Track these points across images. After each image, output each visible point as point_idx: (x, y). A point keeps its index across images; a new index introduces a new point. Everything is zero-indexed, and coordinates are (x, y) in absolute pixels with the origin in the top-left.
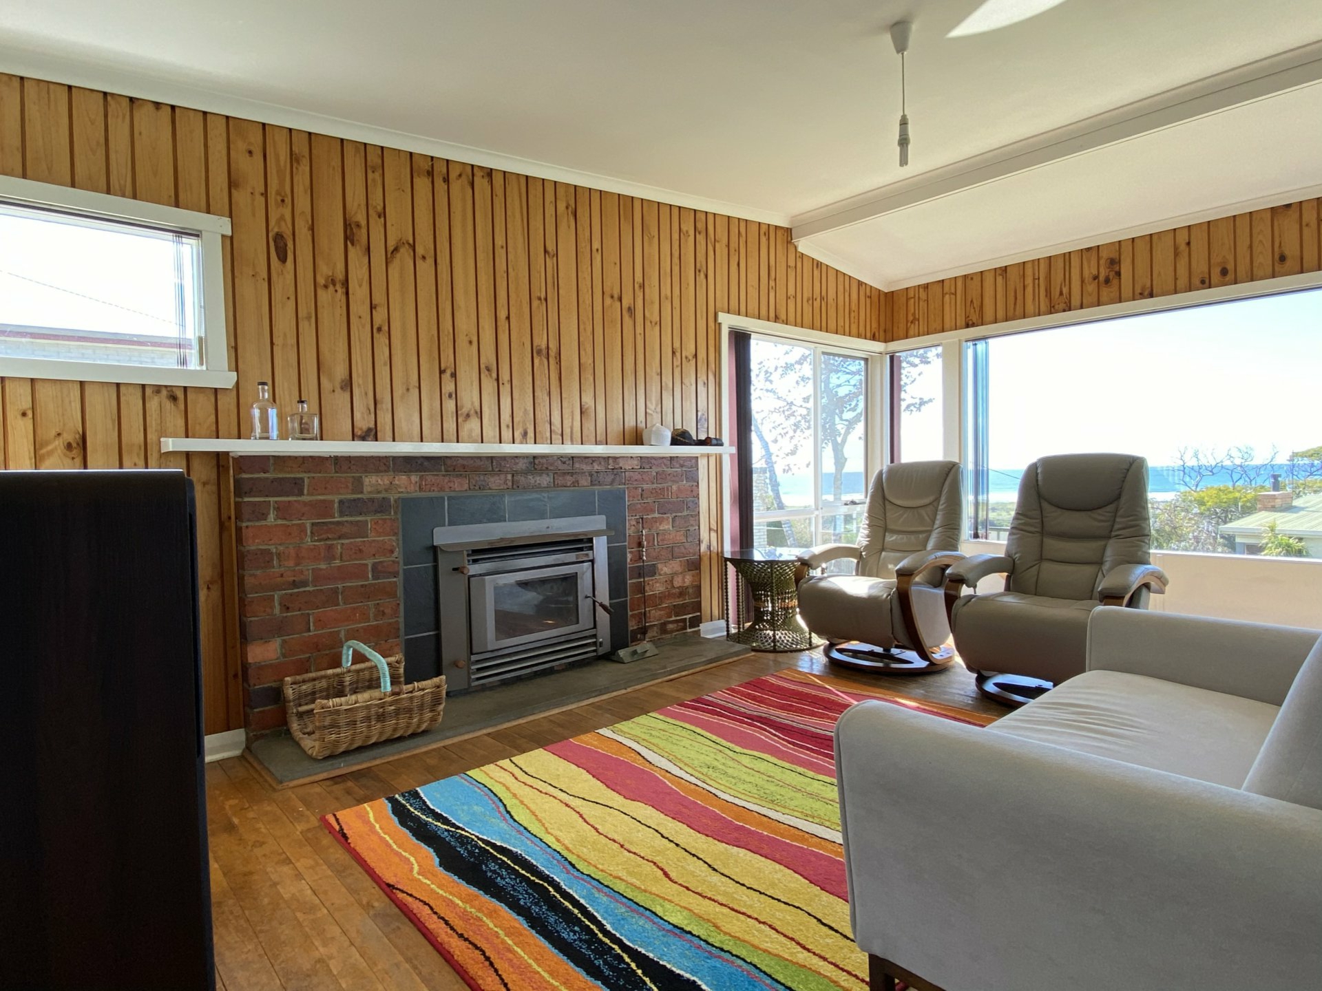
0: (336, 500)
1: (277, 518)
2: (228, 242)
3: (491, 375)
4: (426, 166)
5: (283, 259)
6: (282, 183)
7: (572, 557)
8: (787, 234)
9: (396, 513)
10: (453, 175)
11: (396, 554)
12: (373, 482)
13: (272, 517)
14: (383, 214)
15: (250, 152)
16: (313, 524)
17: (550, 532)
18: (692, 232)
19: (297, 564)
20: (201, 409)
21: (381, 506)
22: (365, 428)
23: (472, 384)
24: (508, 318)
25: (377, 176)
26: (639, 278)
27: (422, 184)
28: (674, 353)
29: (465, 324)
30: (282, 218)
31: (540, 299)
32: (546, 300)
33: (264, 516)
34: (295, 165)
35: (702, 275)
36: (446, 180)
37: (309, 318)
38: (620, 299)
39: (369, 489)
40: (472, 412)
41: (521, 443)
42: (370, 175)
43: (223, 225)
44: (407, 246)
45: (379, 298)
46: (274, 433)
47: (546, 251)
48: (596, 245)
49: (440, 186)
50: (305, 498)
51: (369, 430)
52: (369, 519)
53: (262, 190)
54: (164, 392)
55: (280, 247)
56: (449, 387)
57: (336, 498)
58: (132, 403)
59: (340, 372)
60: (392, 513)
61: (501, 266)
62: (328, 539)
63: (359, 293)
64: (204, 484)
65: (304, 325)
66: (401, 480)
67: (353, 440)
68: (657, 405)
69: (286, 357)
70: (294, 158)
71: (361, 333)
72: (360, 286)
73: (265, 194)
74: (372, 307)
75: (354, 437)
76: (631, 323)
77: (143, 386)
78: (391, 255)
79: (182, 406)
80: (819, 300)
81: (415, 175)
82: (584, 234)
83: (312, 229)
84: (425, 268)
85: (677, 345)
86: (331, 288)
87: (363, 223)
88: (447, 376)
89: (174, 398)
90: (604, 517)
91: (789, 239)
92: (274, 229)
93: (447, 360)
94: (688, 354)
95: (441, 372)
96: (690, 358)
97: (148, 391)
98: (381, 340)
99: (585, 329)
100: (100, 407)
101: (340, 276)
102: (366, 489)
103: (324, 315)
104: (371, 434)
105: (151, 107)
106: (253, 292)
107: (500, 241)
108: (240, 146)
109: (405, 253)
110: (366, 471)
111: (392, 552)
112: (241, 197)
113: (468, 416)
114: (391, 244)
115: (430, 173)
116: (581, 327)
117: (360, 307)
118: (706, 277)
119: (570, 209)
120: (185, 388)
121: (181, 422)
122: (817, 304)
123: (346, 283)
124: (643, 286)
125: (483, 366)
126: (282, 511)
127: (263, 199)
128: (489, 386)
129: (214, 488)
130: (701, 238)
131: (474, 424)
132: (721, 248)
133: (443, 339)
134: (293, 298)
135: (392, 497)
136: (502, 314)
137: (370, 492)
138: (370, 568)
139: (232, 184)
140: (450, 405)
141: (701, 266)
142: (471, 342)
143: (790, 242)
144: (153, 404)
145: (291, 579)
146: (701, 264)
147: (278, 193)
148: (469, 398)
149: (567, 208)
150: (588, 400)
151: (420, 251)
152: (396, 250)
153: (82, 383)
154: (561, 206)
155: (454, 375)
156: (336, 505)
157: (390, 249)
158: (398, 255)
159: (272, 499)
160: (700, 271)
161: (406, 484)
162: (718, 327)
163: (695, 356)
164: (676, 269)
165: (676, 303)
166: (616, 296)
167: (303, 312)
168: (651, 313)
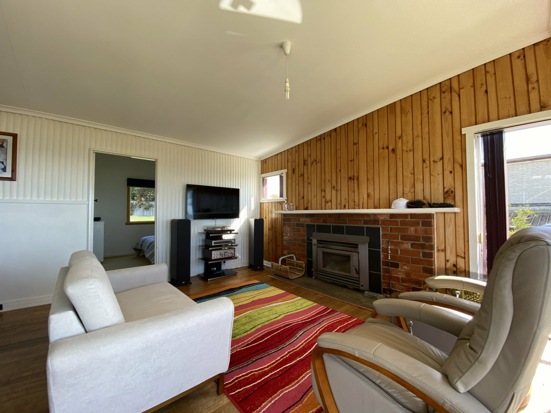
2: (287, 173)
3: (334, 189)
5: (294, 174)
6: (294, 158)
7: (350, 249)
9: (306, 227)
10: (326, 135)
12: (302, 219)
14: (310, 156)
16: (292, 228)
18: (438, 95)
22: (306, 207)
23: (329, 193)
24: (340, 170)
25: (310, 147)
26: (399, 133)
27: (319, 143)
28: (424, 161)
29: (328, 177)
30: (294, 165)
31: (351, 160)
32: (353, 160)
34: (296, 152)
35: (448, 113)
36: (324, 139)
37: (297, 184)
38: (388, 148)
41: (344, 209)
42: (308, 147)
43: (286, 170)
44: (315, 161)
45: (309, 176)
46: (286, 209)
47: (354, 144)
48: (376, 130)
49: (323, 141)
50: (291, 223)
52: (301, 228)
53: (291, 161)
55: (294, 171)
56: (323, 194)
59: (302, 195)
61: (339, 155)
62: (294, 231)
63: (306, 176)
65: (297, 186)
66: (307, 219)
67: (303, 210)
69: (294, 193)
72: (306, 174)
74: (308, 178)
78: (312, 164)
81: (317, 141)
82: (370, 130)
83: (298, 165)
84: (319, 164)
86: (301, 176)
87: (307, 159)
89: (280, 203)
90: (368, 237)
92: (293, 168)
93: (323, 188)
94: (435, 159)
95: (322, 191)
96: (438, 160)
97: (278, 203)
98: (310, 186)
99: (370, 165)
101: (303, 173)
103: (300, 183)
104: (307, 209)
106: (289, 181)
107: (338, 148)
108: (289, 154)
109: (314, 163)
110: (301, 217)
111: (305, 237)
112: (289, 164)
113: (328, 202)
114: (312, 161)
115: (320, 139)
116: (368, 164)
117: (306, 179)
118: (451, 112)
121: (281, 207)
123: (303, 175)
124: (401, 137)
125: (332, 187)
127: (292, 163)
128: (334, 192)
130: (446, 94)
132: (466, 91)
133: (323, 182)
134: (295, 181)
137: (301, 222)
138: (301, 240)
139: (288, 162)
140: (323, 199)
142: (329, 181)
144: (278, 205)
146: (447, 108)
147: (294, 160)
148: (328, 197)
150: (371, 190)
151: (318, 161)
152: (313, 163)
155: (324, 191)
156: (296, 224)
161: (308, 221)
162: (463, 137)
163: (442, 158)
164: (425, 120)
165: (426, 136)
166: (385, 147)
167: (296, 183)
168: (407, 147)
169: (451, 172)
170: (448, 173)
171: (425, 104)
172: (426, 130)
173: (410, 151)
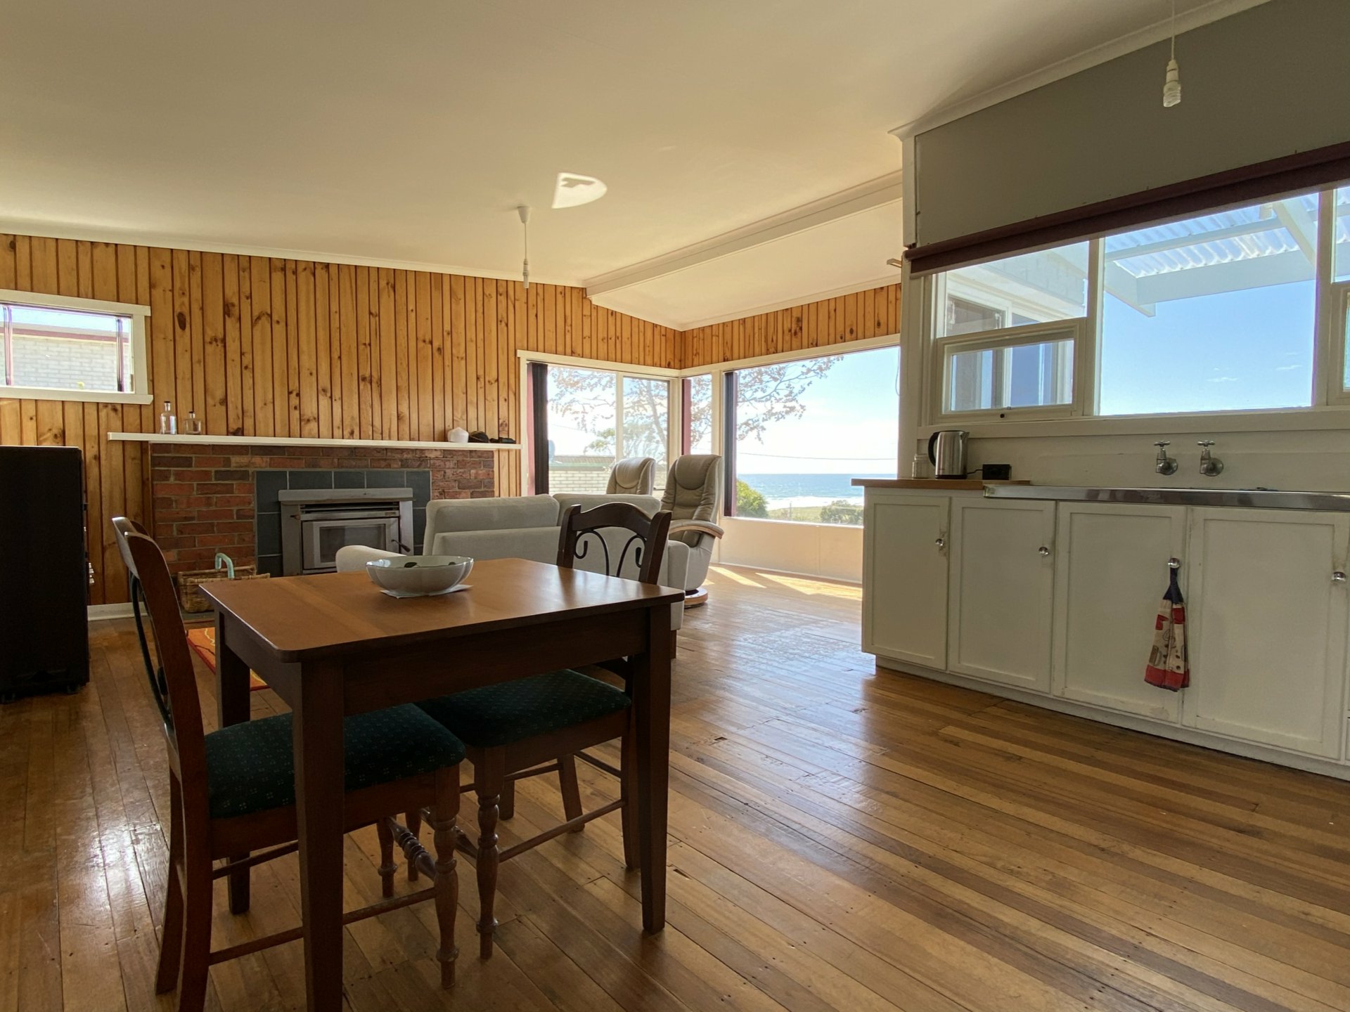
0: (213, 471)
1: (176, 480)
2: (149, 320)
3: (326, 395)
4: (280, 265)
5: (183, 327)
6: (183, 283)
7: (382, 513)
8: (583, 292)
9: (253, 479)
10: (300, 268)
11: (252, 505)
12: (236, 460)
13: (172, 479)
14: (250, 297)
15: (163, 267)
16: (198, 484)
17: (366, 497)
18: (494, 295)
19: (189, 507)
20: (132, 417)
21: (243, 475)
22: (235, 428)
23: (311, 401)
24: (340, 358)
25: (247, 274)
26: (447, 327)
27: (278, 277)
28: (478, 378)
29: (307, 362)
30: (183, 304)
31: (365, 344)
32: (370, 345)
33: (167, 478)
34: (191, 272)
35: (503, 324)
36: (295, 273)
37: (199, 362)
38: (431, 343)
39: (235, 465)
40: (312, 418)
41: (349, 438)
42: (241, 273)
43: (146, 310)
44: (266, 316)
45: (247, 348)
46: (174, 430)
47: (370, 313)
48: (411, 307)
49: (290, 277)
50: (193, 469)
51: (239, 429)
52: (234, 482)
53: (170, 288)
54: (110, 406)
55: (182, 321)
56: (294, 401)
57: (213, 469)
58: (91, 413)
59: (219, 394)
60: (250, 479)
61: (335, 324)
62: (207, 493)
63: (233, 346)
64: (133, 459)
65: (196, 367)
66: (257, 460)
67: (227, 435)
68: (463, 414)
69: (184, 386)
70: (191, 268)
71: (234, 370)
72: (234, 342)
73: (172, 291)
74: (242, 354)
75: (228, 433)
76: (441, 358)
77: (98, 403)
78: (255, 321)
79: (120, 415)
80: (613, 339)
81: (272, 270)
82: (401, 300)
83: (202, 309)
84: (279, 329)
85: (481, 373)
86: (214, 343)
87: (236, 303)
88: (293, 395)
89: (115, 410)
90: (411, 489)
91: (584, 295)
92: (178, 310)
93: (294, 385)
94: (490, 379)
95: (290, 393)
96: (493, 382)
97: (101, 406)
98: (247, 374)
99: (401, 364)
100: (73, 416)
101: (220, 336)
102: (233, 464)
103: (209, 360)
104: (239, 432)
105: (103, 246)
106: (163, 347)
107: (334, 308)
108: (156, 264)
109: (265, 321)
110: (233, 454)
111: (250, 503)
112: (157, 293)
113: (308, 420)
114: (256, 314)
115: (284, 269)
116: (398, 360)
117: (233, 355)
118: (507, 325)
119: (390, 284)
120: (122, 404)
121: (119, 423)
122: (612, 342)
123: (224, 341)
124: (450, 333)
125: (320, 389)
126: (179, 476)
127: (171, 293)
128: (324, 402)
129: (139, 462)
130: (502, 299)
131: (313, 425)
132: (520, 305)
133: (291, 371)
134: (189, 351)
135: (251, 470)
136: (336, 355)
137: (236, 467)
138: (235, 512)
139: (152, 286)
140: (295, 414)
141: (502, 318)
142: (311, 374)
143: (585, 298)
144: (103, 413)
145: (184, 516)
146: (502, 316)
147: (180, 289)
148: (309, 409)
149: (388, 284)
150: (404, 409)
151: (275, 318)
152: (259, 318)
153: (63, 402)
154: (383, 283)
155: (298, 395)
156: (213, 474)
157: (254, 318)
158: (260, 322)
159: (172, 469)
160: (501, 321)
161: (261, 463)
162: (518, 360)
163: (497, 380)
164: (480, 321)
165: (480, 344)
166: (427, 341)
167: (195, 358)
168: (459, 352)
169: (506, 400)
170: (503, 400)
171: (480, 297)
172: (480, 336)
173: (462, 358)
